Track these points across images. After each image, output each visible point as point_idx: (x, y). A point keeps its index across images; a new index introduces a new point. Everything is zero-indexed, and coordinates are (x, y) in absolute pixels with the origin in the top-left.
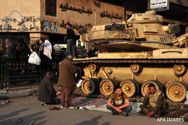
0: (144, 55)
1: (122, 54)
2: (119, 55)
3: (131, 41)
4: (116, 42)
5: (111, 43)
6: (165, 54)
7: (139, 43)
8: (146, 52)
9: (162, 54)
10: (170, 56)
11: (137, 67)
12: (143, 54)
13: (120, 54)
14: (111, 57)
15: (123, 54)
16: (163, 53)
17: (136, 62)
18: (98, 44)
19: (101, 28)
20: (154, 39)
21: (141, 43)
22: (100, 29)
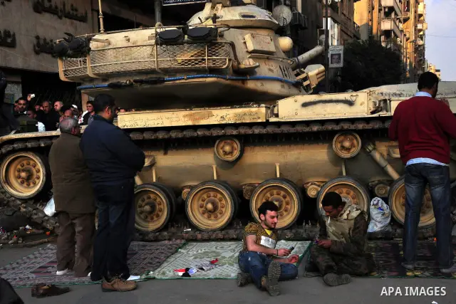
0: (257, 113)
1: (193, 112)
2: (184, 116)
3: (228, 77)
4: (183, 80)
5: (170, 82)
6: (310, 108)
7: (244, 81)
8: (263, 105)
9: (304, 109)
10: (325, 113)
11: (233, 147)
12: (254, 109)
13: (188, 112)
14: (160, 121)
15: (196, 111)
16: (305, 105)
17: (235, 132)
18: (126, 86)
19: (129, 40)
20: (270, 70)
21: (247, 80)
22: (126, 44)
